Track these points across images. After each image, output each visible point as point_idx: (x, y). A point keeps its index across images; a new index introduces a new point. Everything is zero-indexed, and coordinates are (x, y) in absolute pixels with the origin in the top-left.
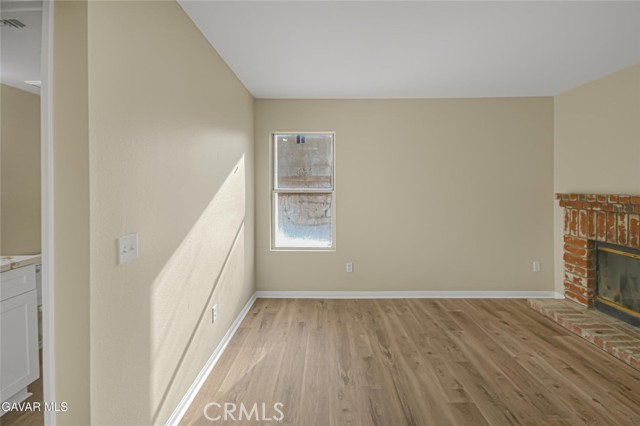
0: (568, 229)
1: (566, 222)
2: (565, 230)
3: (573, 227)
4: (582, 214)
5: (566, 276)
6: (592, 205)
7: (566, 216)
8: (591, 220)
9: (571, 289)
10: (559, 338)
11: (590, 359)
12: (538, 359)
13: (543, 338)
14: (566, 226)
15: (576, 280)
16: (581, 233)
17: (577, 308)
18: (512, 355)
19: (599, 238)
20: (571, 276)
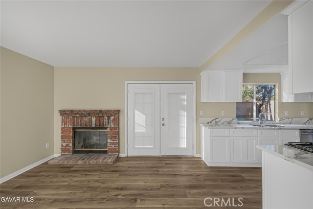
0: (63, 125)
1: (62, 122)
2: (62, 125)
3: (65, 124)
4: (70, 118)
5: (62, 145)
6: (75, 114)
7: (62, 120)
8: (74, 120)
9: (64, 150)
10: (72, 169)
11: (87, 169)
12: (75, 179)
13: (68, 172)
14: (62, 124)
15: (67, 145)
16: (69, 126)
17: (69, 156)
18: (67, 184)
19: (77, 126)
20: (64, 144)
